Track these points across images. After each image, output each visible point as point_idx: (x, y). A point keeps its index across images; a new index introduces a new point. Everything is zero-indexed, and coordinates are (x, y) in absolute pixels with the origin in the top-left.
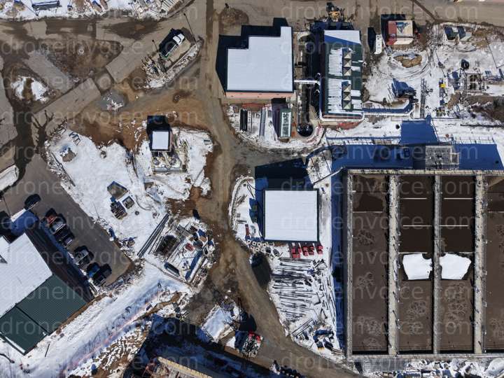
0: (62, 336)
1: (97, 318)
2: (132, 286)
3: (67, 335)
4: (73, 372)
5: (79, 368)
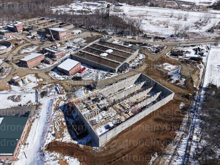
0: (28, 144)
3: (30, 142)
4: (45, 144)
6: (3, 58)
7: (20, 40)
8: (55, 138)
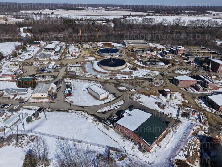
0: (160, 147)
1: (173, 138)
2: (181, 127)
3: (163, 146)
4: (176, 158)
5: (178, 156)
6: (160, 71)
7: (177, 62)
8: (186, 159)
